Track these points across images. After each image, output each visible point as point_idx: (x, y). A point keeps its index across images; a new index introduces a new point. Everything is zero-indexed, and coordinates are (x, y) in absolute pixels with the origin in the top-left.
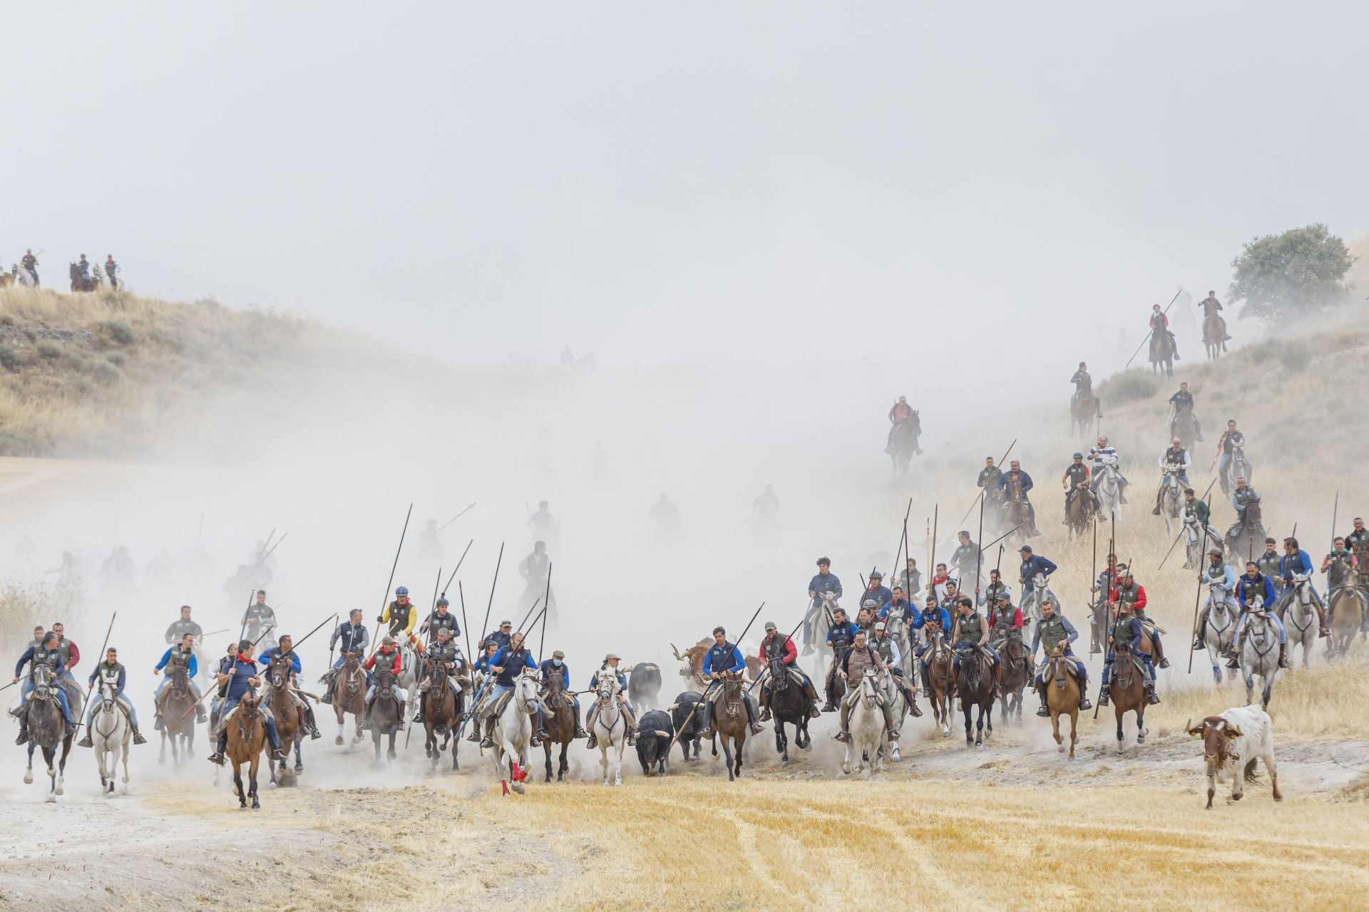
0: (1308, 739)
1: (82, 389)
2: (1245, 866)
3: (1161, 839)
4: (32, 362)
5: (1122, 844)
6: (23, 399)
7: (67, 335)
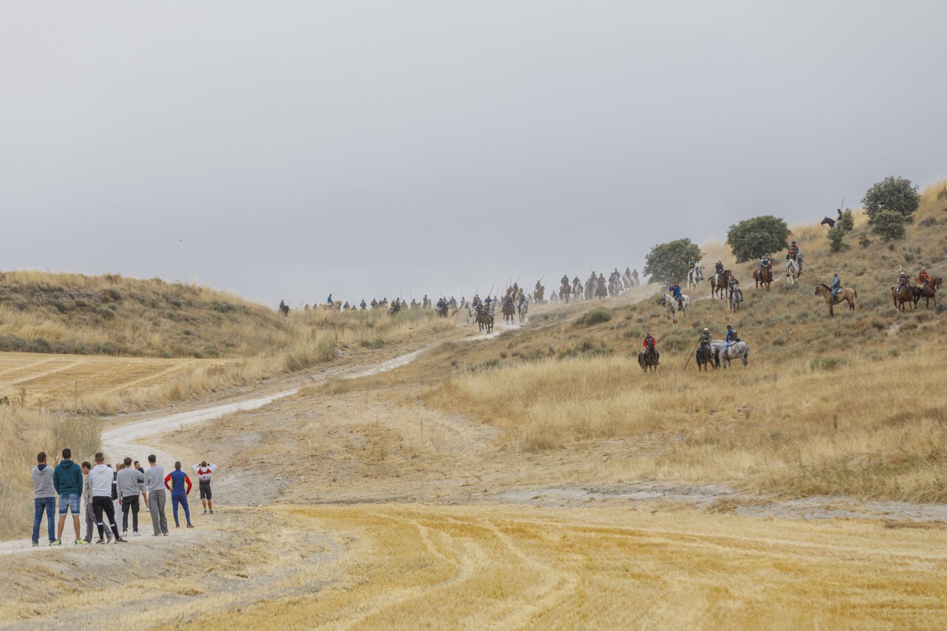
0: (689, 484)
1: (97, 322)
2: (663, 545)
3: (622, 532)
4: (73, 309)
5: (604, 535)
6: (69, 326)
7: (89, 296)
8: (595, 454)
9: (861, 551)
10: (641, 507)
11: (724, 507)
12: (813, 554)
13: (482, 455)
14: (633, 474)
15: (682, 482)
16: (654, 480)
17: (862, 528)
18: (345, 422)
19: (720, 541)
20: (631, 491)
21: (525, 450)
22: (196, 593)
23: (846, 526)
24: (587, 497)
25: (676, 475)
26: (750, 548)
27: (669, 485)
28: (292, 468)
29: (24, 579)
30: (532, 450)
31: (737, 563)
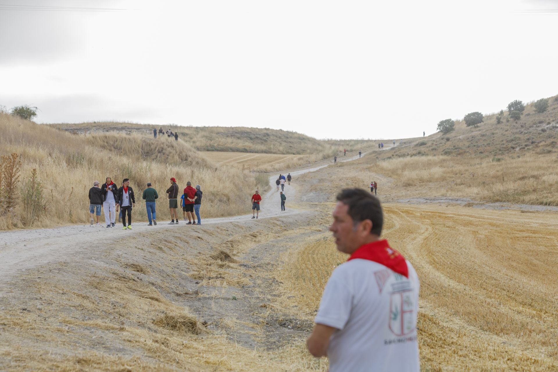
0: (457, 198)
1: (262, 143)
2: (452, 217)
3: (440, 213)
4: (255, 139)
5: (433, 214)
6: (253, 144)
7: (260, 135)
8: (426, 187)
9: (515, 220)
10: (442, 205)
11: (469, 205)
12: (500, 221)
13: (390, 187)
14: (439, 194)
15: (455, 197)
16: (446, 196)
17: (514, 213)
18: (344, 176)
19: (470, 216)
20: (439, 200)
21: (404, 186)
22: (320, 231)
23: (509, 212)
24: (425, 201)
25: (453, 195)
26: (480, 218)
27: (450, 198)
28: (331, 191)
29: (271, 226)
30: (406, 186)
31: (477, 223)
